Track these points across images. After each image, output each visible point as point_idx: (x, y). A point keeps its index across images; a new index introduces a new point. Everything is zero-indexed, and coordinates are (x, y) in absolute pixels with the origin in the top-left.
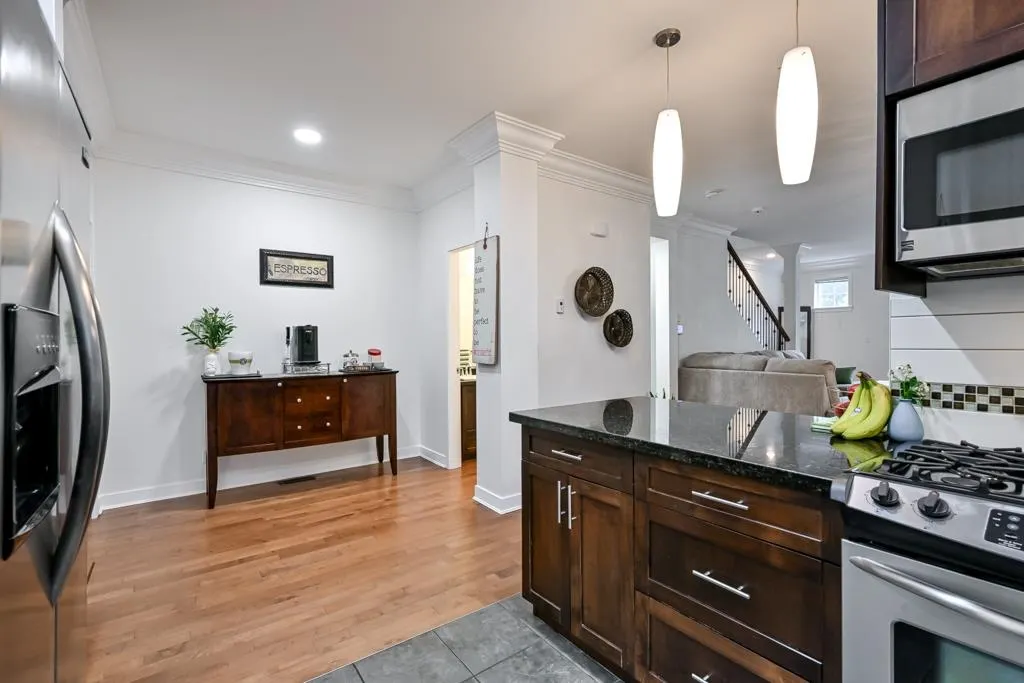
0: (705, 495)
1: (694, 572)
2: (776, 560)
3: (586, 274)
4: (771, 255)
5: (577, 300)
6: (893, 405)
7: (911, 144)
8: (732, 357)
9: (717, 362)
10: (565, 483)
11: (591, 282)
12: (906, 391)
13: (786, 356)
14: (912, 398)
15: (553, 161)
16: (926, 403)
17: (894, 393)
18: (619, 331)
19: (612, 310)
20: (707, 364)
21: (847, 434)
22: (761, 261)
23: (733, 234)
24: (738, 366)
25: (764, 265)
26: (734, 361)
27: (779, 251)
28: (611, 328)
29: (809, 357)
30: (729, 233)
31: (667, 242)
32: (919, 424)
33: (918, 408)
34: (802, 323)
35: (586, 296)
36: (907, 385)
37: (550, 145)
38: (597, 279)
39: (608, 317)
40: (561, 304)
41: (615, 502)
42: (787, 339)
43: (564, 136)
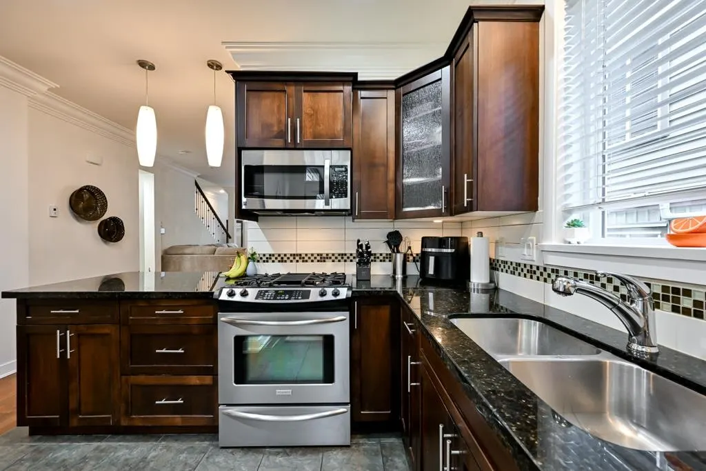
0: (164, 312)
1: (157, 351)
2: (196, 331)
3: (81, 189)
4: (222, 191)
5: (72, 209)
6: (248, 263)
7: (246, 167)
8: (197, 248)
9: (187, 251)
10: (64, 331)
11: (86, 196)
12: (252, 258)
13: (229, 246)
14: (254, 260)
15: (46, 99)
16: (258, 261)
17: (249, 258)
18: (112, 231)
19: (106, 217)
20: (181, 252)
21: (231, 277)
22: (216, 193)
23: (198, 176)
24: (200, 252)
25: (218, 197)
26: (197, 250)
27: (226, 190)
28: (105, 230)
29: (242, 246)
30: (195, 176)
31: (153, 175)
32: (256, 269)
33: (256, 263)
34: (238, 229)
35: (81, 206)
36: (252, 255)
37: (44, 89)
38: (92, 194)
39: (102, 222)
40: (55, 210)
41: (106, 331)
42: (230, 238)
43: (58, 86)
